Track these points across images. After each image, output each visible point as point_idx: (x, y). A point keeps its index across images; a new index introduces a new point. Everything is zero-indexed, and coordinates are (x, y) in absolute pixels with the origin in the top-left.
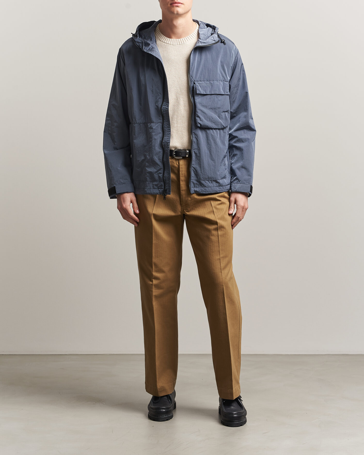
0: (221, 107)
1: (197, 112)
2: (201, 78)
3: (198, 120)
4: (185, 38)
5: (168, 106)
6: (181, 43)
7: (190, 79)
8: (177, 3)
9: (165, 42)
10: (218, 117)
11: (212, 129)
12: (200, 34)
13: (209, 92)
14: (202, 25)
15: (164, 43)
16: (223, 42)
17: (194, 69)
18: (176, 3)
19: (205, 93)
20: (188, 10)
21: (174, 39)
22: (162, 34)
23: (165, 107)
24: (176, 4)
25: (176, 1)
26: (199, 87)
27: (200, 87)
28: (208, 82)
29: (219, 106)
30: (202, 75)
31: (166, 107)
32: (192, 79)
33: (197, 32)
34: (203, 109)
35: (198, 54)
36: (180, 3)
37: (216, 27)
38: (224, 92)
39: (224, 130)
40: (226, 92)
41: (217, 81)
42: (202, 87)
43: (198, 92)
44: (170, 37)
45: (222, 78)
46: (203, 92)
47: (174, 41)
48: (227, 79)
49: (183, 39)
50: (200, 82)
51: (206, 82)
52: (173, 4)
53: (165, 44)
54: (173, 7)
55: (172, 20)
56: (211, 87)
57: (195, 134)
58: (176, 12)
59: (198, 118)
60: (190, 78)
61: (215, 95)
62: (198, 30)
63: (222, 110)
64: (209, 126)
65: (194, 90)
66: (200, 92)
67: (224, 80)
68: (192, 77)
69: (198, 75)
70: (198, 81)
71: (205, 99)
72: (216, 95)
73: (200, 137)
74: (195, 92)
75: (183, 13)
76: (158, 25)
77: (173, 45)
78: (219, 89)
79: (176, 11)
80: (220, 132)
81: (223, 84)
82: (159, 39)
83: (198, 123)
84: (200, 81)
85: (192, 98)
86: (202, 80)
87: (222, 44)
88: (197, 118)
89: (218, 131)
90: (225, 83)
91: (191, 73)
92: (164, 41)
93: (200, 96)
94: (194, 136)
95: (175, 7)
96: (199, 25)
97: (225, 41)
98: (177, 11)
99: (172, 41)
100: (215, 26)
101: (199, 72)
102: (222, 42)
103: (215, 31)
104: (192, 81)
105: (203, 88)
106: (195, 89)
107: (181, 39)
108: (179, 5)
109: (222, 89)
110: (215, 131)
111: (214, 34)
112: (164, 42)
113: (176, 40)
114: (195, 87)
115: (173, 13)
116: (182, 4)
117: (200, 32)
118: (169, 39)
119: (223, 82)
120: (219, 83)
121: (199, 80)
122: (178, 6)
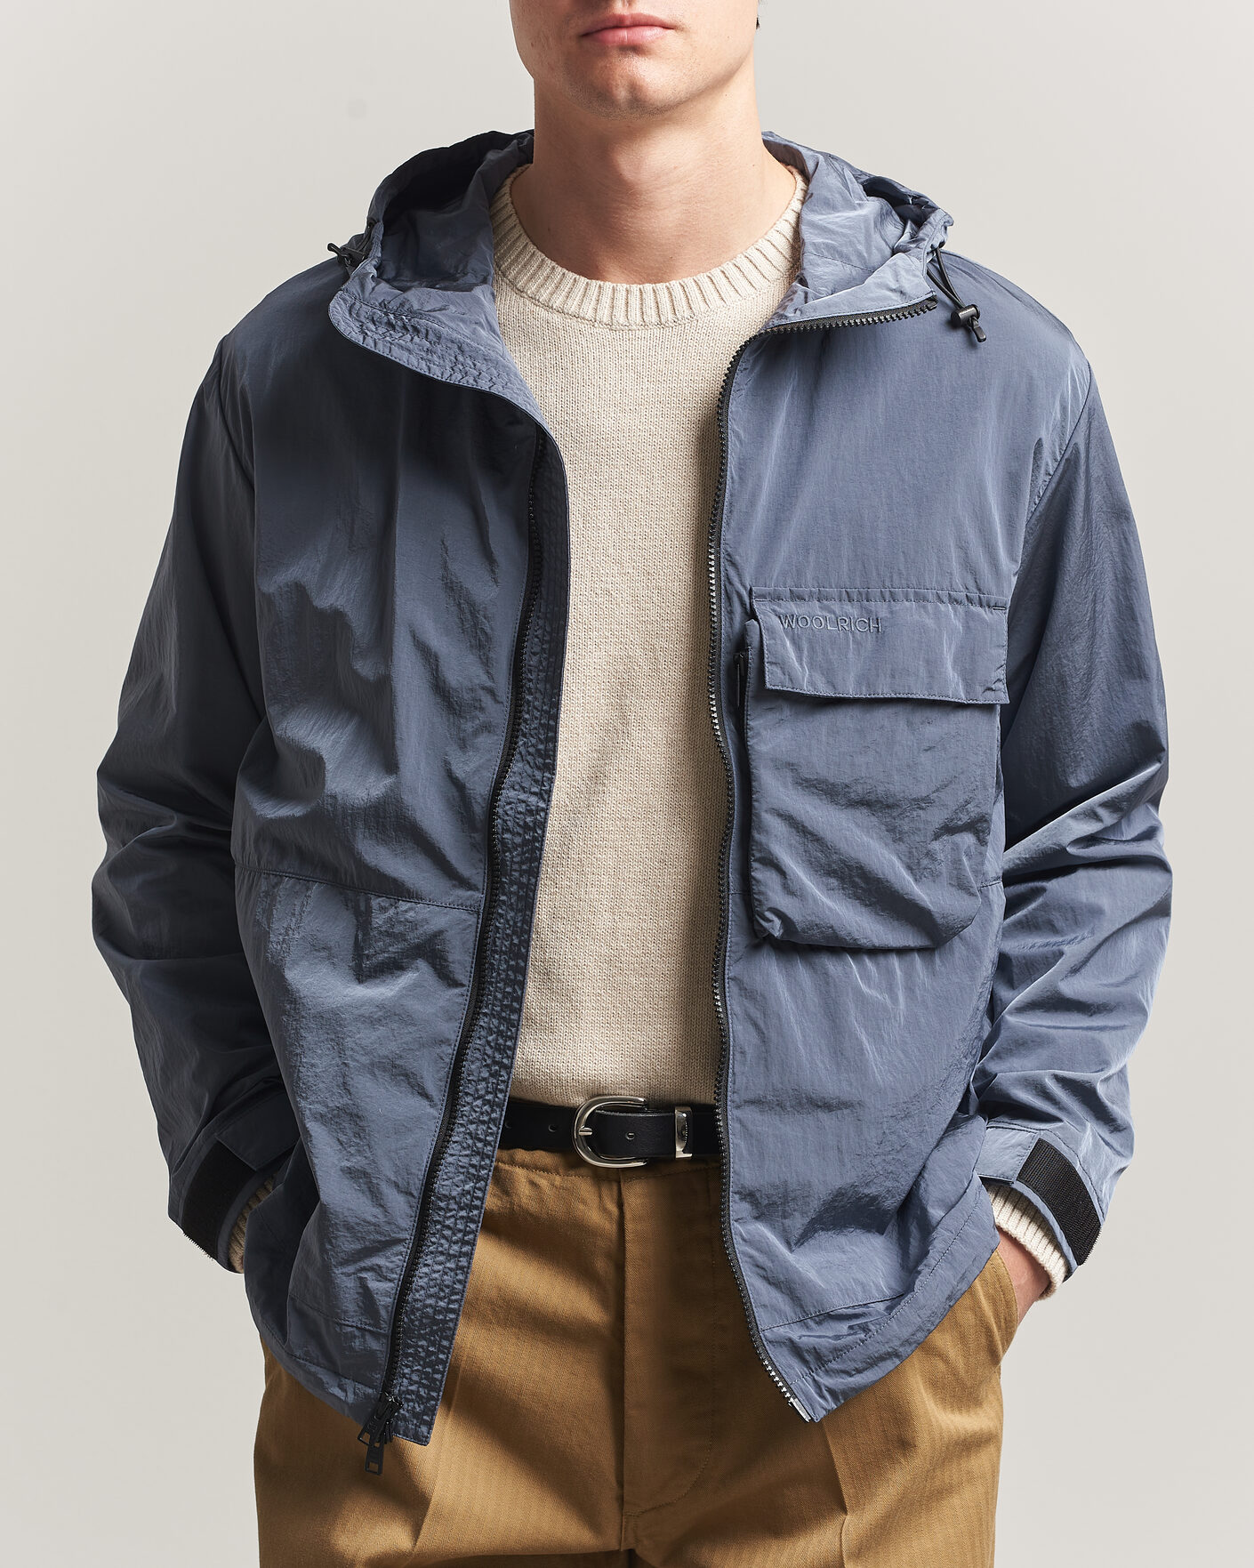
0: (933, 796)
1: (762, 829)
2: (799, 573)
3: (772, 892)
4: (703, 278)
5: (546, 795)
6: (671, 317)
7: (718, 579)
8: (628, 22)
9: (558, 302)
10: (909, 868)
11: (857, 950)
12: (809, 248)
13: (859, 684)
14: (827, 180)
15: (543, 313)
16: (964, 325)
17: (752, 503)
18: (620, 24)
19: (824, 691)
20: (718, 69)
21: (622, 287)
22: (532, 248)
23: (523, 796)
24: (624, 34)
25: (620, 8)
26: (784, 646)
27: (788, 643)
28: (848, 608)
29: (922, 790)
30: (812, 559)
31: (533, 799)
32: (735, 580)
33: (788, 232)
34: (809, 808)
35: (792, 395)
36: (652, 25)
37: (934, 209)
38: (968, 686)
39: (933, 962)
40: (979, 689)
41: (920, 598)
42: (805, 646)
43: (773, 679)
44: (590, 270)
45: (958, 580)
46: (808, 682)
47: (620, 303)
48: (994, 589)
49: (689, 281)
50: (793, 608)
51: (835, 606)
52: (600, 36)
53: (556, 318)
54: (603, 52)
55: (604, 149)
56: (869, 643)
57: (748, 993)
58: (622, 94)
59: (768, 874)
60: (718, 571)
61: (899, 709)
62: (799, 217)
63: (936, 817)
64: (843, 933)
65: (746, 660)
66: (787, 683)
67: (975, 595)
68: (733, 564)
69: (784, 550)
70: (777, 598)
71: (824, 731)
72: (909, 708)
73: (779, 1017)
74: (752, 675)
75: (683, 95)
76: (508, 182)
77: (610, 326)
78: (928, 662)
79: (625, 82)
80: (909, 974)
81: (967, 628)
82: (513, 284)
83: (768, 915)
84: (796, 597)
85: (729, 726)
86: (804, 590)
87: (958, 337)
88: (760, 873)
89: (895, 961)
90: (983, 621)
91: (727, 535)
92: (544, 296)
93: (787, 712)
94: (737, 1009)
95: (615, 52)
96: (807, 179)
97: (978, 315)
98: (634, 88)
99: (606, 300)
100: (933, 197)
101: (793, 530)
102: (954, 323)
103: (921, 235)
104: (735, 599)
105: (812, 649)
106: (752, 654)
107: (675, 284)
108: (648, 34)
109: (955, 662)
110: (878, 965)
111: (905, 251)
112: (548, 307)
113: (635, 288)
114: (756, 643)
115: (603, 95)
116: (666, 27)
117: (807, 234)
118: (583, 280)
119: (967, 613)
120: (937, 615)
121: (785, 591)
122: (636, 49)
